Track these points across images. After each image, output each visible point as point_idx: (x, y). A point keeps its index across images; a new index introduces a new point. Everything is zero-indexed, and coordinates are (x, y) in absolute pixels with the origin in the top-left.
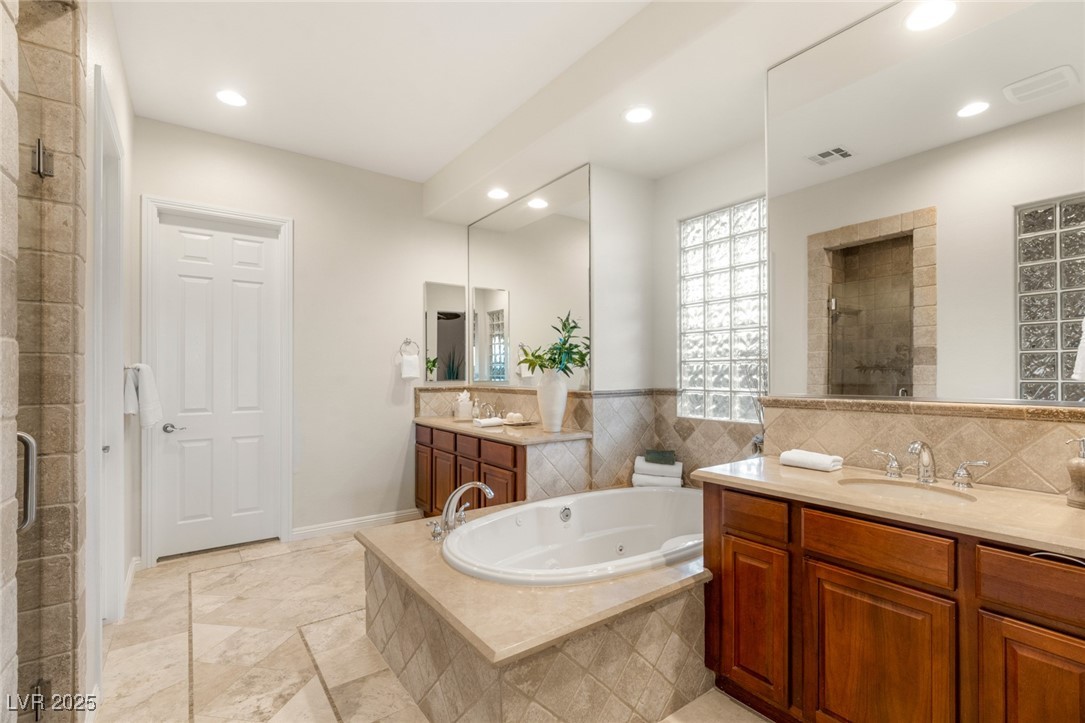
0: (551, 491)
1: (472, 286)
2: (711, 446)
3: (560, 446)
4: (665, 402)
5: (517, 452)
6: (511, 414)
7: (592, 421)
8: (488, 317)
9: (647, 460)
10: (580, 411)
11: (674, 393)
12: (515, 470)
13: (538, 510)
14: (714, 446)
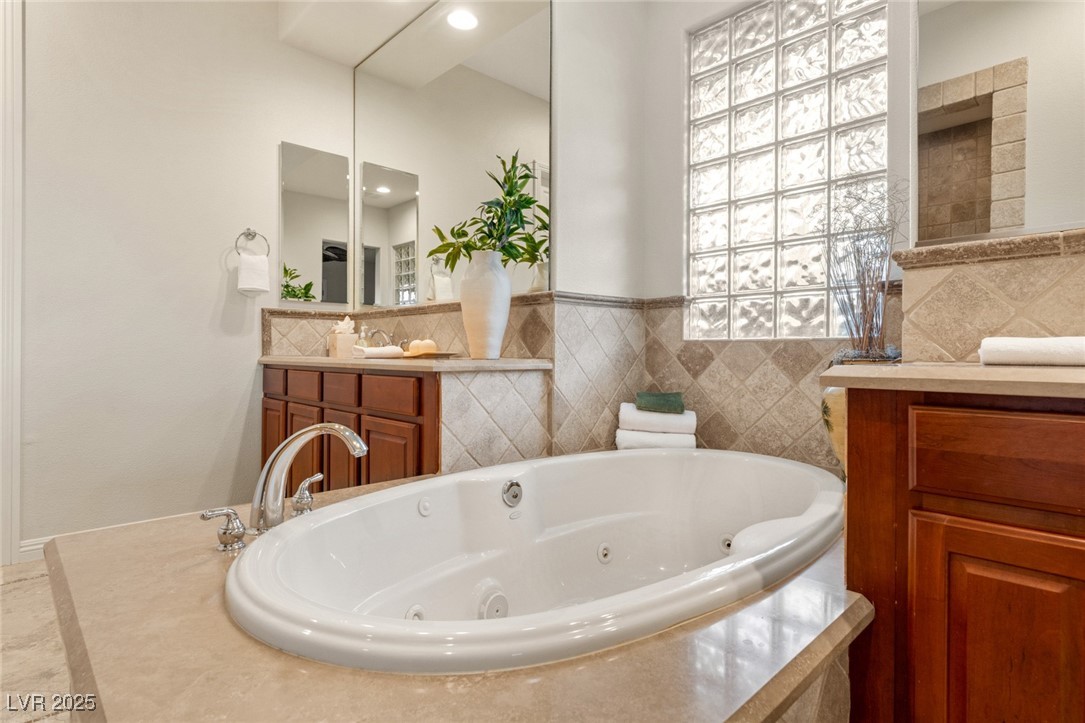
0: (482, 456)
1: (358, 160)
2: (742, 381)
3: (498, 379)
4: (663, 319)
5: (423, 389)
6: (416, 343)
7: (553, 341)
8: (393, 252)
9: (640, 408)
10: (531, 328)
11: (679, 302)
12: (419, 420)
13: (462, 487)
14: (747, 382)
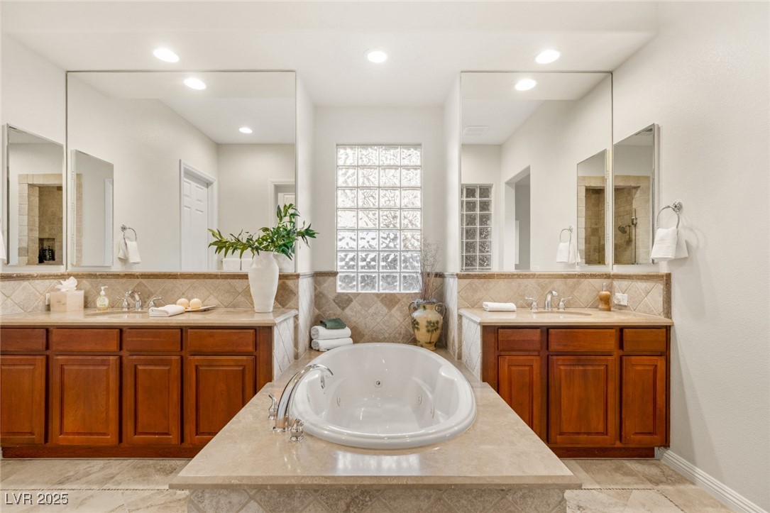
1: (72, 148)
4: (325, 282)
5: (258, 335)
7: (298, 299)
10: (281, 292)
11: (333, 274)
14: (369, 311)
